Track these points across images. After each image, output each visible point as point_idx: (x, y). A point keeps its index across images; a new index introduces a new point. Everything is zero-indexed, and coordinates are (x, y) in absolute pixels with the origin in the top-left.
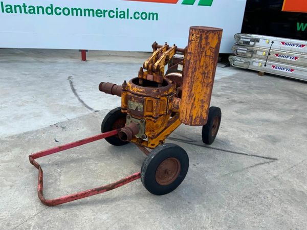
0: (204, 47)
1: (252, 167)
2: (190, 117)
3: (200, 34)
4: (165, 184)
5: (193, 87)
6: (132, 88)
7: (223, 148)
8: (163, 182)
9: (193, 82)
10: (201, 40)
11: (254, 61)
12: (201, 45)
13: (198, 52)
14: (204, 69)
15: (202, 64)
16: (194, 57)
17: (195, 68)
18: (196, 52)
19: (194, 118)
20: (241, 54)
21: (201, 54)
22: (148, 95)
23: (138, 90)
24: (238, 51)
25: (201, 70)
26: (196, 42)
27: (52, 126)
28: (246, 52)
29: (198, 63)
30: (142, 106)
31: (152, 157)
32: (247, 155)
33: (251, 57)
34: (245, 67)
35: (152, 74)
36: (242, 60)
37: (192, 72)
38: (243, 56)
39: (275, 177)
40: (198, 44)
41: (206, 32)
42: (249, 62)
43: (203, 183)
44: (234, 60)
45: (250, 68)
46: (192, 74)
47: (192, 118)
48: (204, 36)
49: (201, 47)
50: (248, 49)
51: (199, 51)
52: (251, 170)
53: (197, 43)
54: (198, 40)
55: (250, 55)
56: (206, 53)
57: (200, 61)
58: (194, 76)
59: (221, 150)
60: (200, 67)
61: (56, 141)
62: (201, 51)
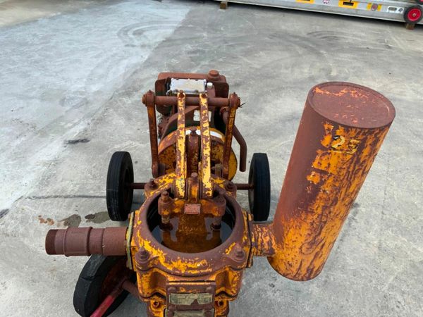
0: (364, 161)
2: (308, 270)
3: (361, 137)
5: (323, 230)
6: (168, 260)
9: (325, 222)
10: (361, 149)
12: (359, 159)
13: (348, 172)
17: (335, 200)
18: (344, 171)
21: (356, 173)
23: (189, 265)
29: (343, 191)
30: (210, 296)
35: (198, 203)
37: (325, 208)
40: (352, 159)
41: (377, 131)
46: (323, 210)
47: (312, 271)
48: (370, 142)
49: (357, 162)
51: (351, 170)
53: (349, 157)
54: (354, 150)
57: (349, 187)
58: (330, 213)
62: (357, 168)
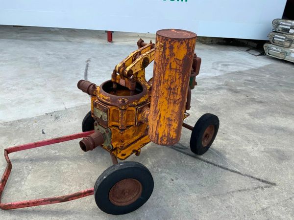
0: (168, 58)
1: (240, 191)
2: (156, 134)
3: (163, 42)
4: (123, 204)
5: (158, 103)
6: (99, 93)
7: (215, 162)
8: (121, 202)
9: (158, 97)
10: (165, 49)
11: (292, 52)
12: (165, 56)
13: (162, 63)
14: (169, 83)
15: (166, 77)
16: (158, 68)
17: (160, 82)
18: (160, 63)
19: (160, 136)
20: (277, 42)
21: (166, 66)
22: (113, 104)
23: (104, 97)
24: (275, 39)
25: (166, 84)
26: (159, 51)
27: (47, 114)
28: (283, 41)
29: (162, 75)
30: (106, 116)
31: (105, 178)
32: (240, 173)
33: (289, 47)
34: (281, 57)
35: (124, 79)
36: (279, 50)
37: (157, 86)
38: (281, 45)
39: (263, 209)
40: (162, 55)
41: (170, 40)
42: (287, 53)
43: (173, 206)
44: (269, 49)
45: (287, 59)
46: (156, 88)
47: (158, 136)
48: (168, 46)
49: (165, 58)
50: (286, 38)
51: (163, 62)
52: (237, 195)
53: (161, 53)
54: (162, 49)
55: (288, 44)
56: (170, 66)
57: (164, 74)
58: (159, 90)
59: (211, 163)
60: (165, 81)
61: (43, 133)
62: (165, 62)
